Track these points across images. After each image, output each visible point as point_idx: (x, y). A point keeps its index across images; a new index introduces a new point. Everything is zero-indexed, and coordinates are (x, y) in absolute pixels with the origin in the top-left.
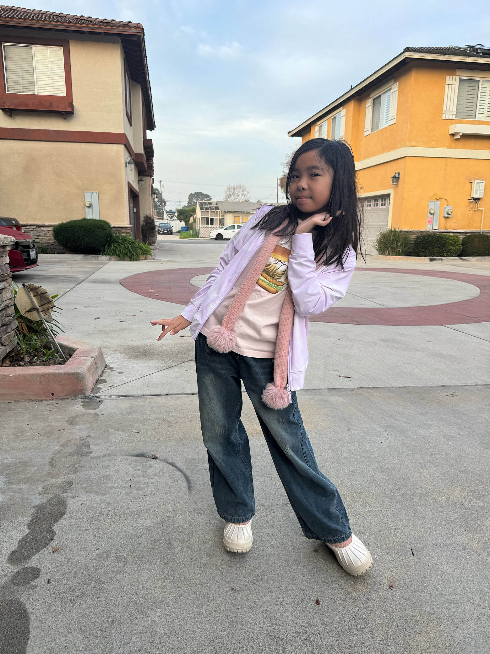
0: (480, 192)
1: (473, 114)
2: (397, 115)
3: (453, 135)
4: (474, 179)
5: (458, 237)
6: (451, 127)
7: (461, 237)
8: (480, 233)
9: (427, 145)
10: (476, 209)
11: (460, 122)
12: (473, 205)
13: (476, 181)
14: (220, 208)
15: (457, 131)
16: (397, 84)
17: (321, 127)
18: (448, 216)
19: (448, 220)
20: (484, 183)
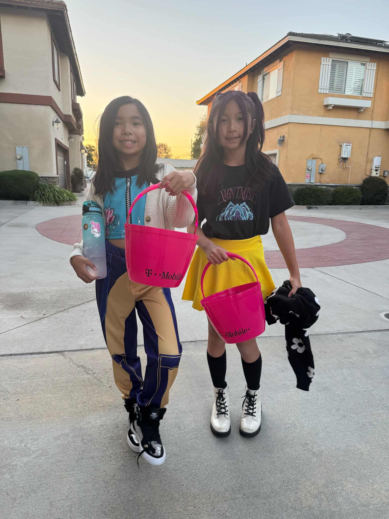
0: (348, 153)
1: (343, 90)
2: (282, 89)
3: (326, 106)
5: (329, 190)
6: (325, 99)
7: (332, 189)
8: (348, 186)
9: (306, 113)
10: (344, 167)
11: (332, 96)
12: (342, 164)
13: (345, 144)
15: (330, 103)
16: (282, 63)
18: (323, 172)
19: (322, 176)
20: (351, 146)
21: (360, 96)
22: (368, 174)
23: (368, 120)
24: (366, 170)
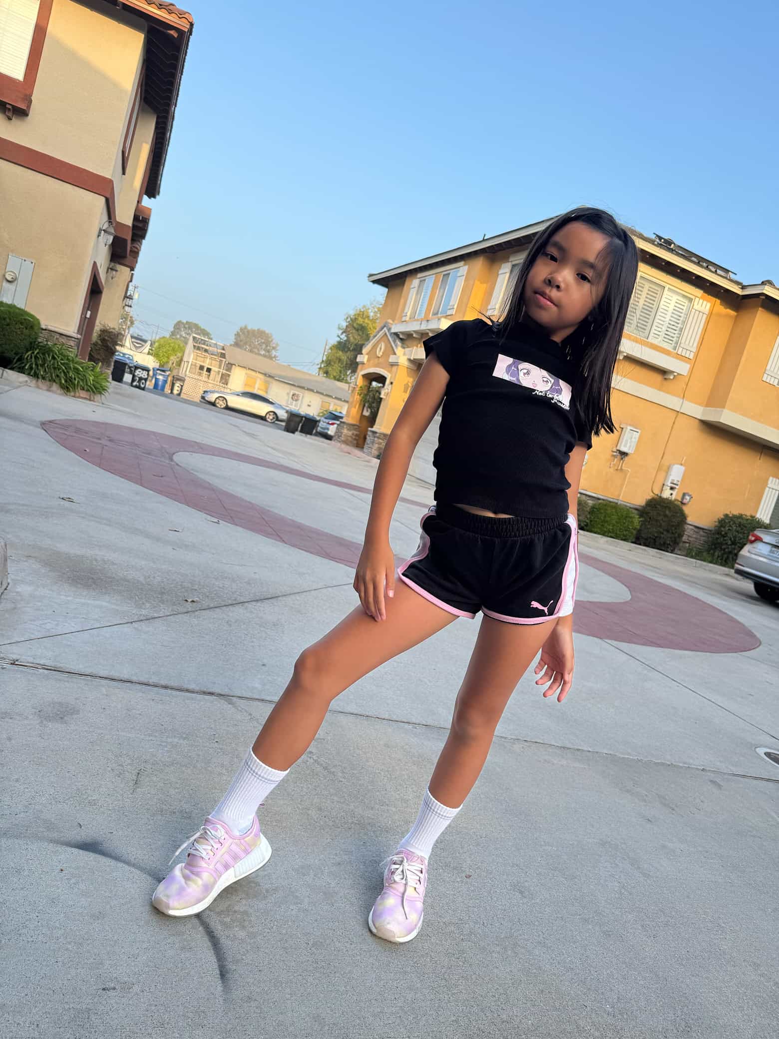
0: (630, 447)
1: (647, 332)
4: (627, 424)
7: (590, 502)
8: (617, 503)
10: (619, 468)
12: (616, 462)
13: (629, 428)
14: (226, 356)
17: (422, 281)
20: (638, 434)
21: (672, 350)
22: (657, 492)
23: (678, 396)
24: (653, 482)
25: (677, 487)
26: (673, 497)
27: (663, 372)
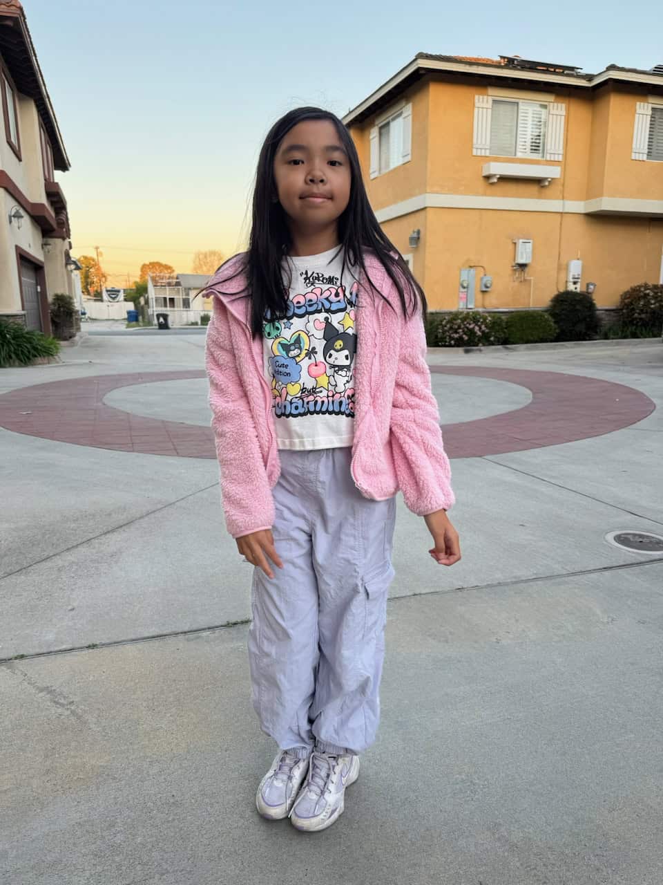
1: (513, 150)
2: (412, 150)
3: (487, 178)
4: (519, 238)
5: (500, 318)
6: (485, 166)
9: (454, 190)
11: (496, 160)
13: (521, 241)
14: (182, 283)
15: (492, 172)
16: (410, 106)
18: (487, 289)
19: (487, 296)
21: (540, 159)
22: (562, 290)
23: (557, 198)
24: (557, 283)
25: (579, 280)
26: (578, 290)
27: (538, 181)
